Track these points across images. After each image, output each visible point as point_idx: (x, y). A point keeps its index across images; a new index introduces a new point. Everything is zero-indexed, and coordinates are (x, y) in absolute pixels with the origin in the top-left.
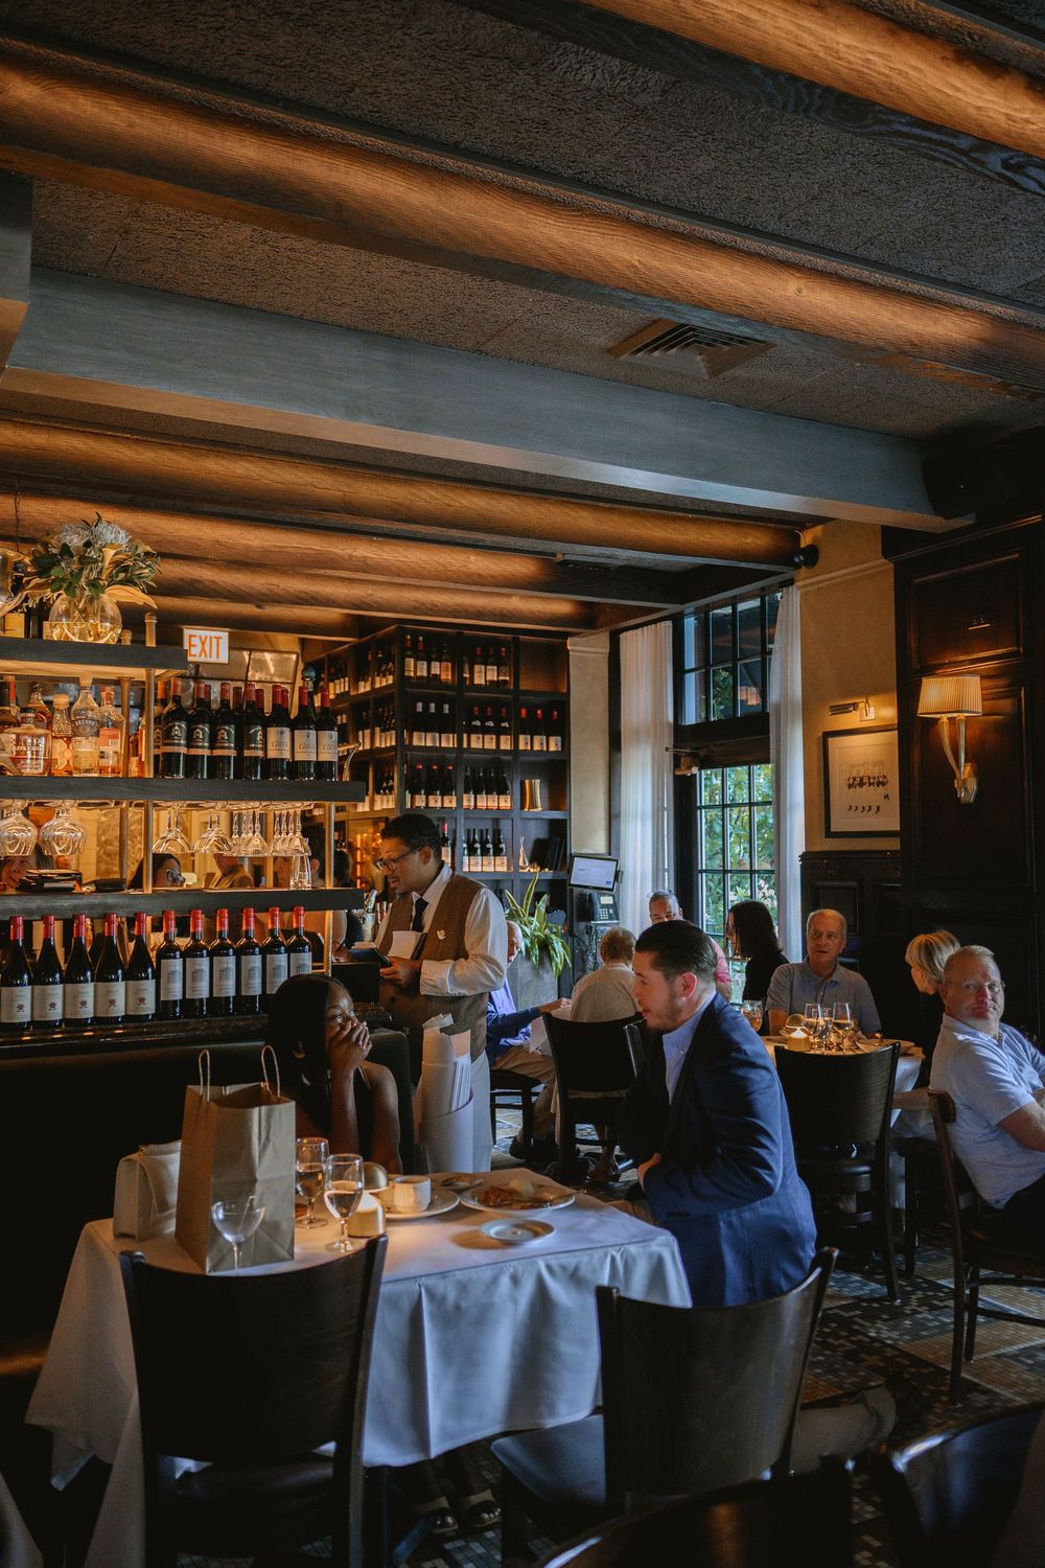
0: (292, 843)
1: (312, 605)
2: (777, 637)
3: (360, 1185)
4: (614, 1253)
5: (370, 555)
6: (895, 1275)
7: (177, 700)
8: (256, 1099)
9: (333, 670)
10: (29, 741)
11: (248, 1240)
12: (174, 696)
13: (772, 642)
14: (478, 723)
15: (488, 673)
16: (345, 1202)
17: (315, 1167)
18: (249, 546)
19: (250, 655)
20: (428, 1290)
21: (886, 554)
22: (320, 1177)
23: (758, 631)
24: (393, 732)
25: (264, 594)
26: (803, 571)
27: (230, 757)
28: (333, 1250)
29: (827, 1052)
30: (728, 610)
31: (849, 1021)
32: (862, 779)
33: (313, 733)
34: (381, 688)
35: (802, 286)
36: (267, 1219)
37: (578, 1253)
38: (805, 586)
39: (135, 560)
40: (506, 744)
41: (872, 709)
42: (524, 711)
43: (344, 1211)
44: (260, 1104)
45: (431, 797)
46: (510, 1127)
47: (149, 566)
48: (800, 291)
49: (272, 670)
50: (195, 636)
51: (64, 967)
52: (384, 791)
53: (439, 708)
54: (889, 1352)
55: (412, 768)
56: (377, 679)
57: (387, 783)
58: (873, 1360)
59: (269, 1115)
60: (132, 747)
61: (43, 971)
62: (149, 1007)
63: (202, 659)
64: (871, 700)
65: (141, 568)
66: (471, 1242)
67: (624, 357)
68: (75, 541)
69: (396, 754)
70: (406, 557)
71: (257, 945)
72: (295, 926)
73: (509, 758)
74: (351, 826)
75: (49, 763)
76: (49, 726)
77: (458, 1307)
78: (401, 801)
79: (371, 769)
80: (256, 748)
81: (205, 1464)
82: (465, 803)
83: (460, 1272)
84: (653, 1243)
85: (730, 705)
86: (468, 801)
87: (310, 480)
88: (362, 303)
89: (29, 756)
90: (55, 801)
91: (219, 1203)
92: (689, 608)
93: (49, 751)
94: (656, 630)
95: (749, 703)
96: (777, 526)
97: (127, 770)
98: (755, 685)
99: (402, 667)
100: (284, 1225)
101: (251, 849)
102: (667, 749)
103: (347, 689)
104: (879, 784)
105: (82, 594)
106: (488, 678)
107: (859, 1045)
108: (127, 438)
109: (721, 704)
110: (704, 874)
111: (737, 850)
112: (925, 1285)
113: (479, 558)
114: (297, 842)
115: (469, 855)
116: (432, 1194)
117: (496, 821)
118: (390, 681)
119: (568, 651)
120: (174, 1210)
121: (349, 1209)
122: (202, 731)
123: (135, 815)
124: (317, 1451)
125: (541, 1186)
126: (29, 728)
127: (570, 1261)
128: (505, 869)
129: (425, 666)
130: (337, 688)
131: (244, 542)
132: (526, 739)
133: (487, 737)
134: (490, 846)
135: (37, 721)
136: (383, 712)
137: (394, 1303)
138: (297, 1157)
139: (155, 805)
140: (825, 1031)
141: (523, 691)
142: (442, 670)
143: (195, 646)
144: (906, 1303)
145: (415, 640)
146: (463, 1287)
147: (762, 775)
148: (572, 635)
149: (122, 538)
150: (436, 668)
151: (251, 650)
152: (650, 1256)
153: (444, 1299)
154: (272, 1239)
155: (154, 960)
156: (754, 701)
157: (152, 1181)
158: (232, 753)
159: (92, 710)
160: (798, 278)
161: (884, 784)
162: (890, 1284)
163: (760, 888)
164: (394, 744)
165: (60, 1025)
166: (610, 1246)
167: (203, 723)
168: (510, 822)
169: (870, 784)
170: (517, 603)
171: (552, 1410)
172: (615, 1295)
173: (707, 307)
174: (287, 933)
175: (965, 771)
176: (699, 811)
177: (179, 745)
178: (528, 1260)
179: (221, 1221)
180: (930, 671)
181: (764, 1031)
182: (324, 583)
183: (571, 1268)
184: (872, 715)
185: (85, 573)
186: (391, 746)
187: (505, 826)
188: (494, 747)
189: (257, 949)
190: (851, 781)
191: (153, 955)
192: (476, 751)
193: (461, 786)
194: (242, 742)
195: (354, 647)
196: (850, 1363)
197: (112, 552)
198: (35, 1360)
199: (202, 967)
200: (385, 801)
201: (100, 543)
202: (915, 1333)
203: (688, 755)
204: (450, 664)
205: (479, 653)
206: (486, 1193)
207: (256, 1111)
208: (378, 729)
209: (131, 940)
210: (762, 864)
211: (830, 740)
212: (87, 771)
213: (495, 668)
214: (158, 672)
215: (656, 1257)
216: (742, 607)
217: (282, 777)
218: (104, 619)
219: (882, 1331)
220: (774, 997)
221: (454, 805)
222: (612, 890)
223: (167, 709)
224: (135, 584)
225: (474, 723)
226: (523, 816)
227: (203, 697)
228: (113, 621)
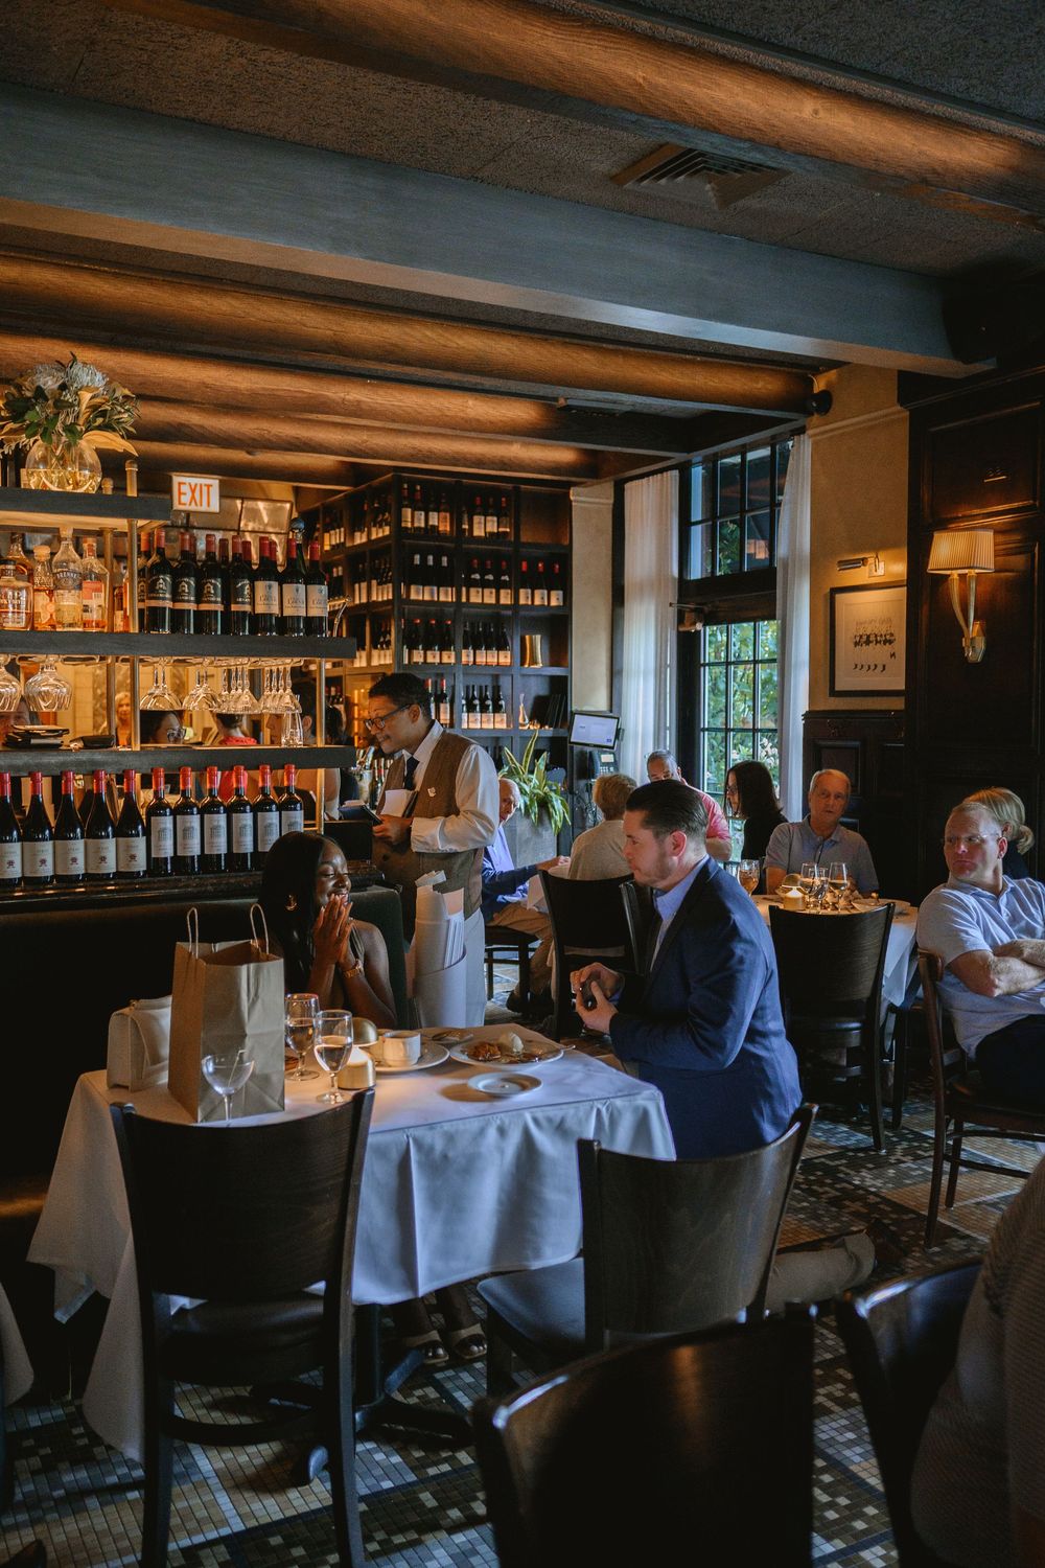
0: (281, 700)
1: (304, 451)
2: (787, 489)
3: (349, 1040)
4: (600, 1106)
5: (364, 399)
6: (881, 1126)
7: (161, 552)
8: (246, 956)
9: (328, 520)
10: (10, 593)
11: (238, 1092)
12: (158, 548)
13: (781, 493)
14: (477, 576)
15: (488, 525)
16: (335, 1055)
17: (306, 1022)
18: (236, 389)
19: (242, 503)
20: (416, 1141)
21: (902, 401)
22: (311, 1031)
23: (767, 482)
24: (390, 585)
25: (254, 439)
26: (815, 418)
27: (217, 612)
28: (323, 1101)
29: (822, 912)
30: (737, 459)
31: (845, 881)
32: (868, 637)
33: (302, 587)
34: (378, 540)
35: (819, 107)
36: (257, 1072)
37: (564, 1107)
38: (815, 435)
39: (113, 404)
40: (506, 598)
41: (882, 565)
42: (524, 564)
43: (334, 1064)
44: (248, 961)
45: (429, 653)
46: (508, 981)
47: (128, 411)
48: (816, 112)
49: (266, 520)
50: (184, 483)
51: (53, 825)
52: (382, 646)
53: (437, 561)
54: (872, 1199)
55: (409, 622)
56: (374, 530)
57: (385, 638)
58: (857, 1206)
59: (258, 972)
60: (116, 601)
61: (32, 828)
62: (140, 865)
63: (193, 508)
64: (882, 555)
65: (120, 412)
66: (460, 1095)
67: (629, 185)
68: (50, 383)
69: (393, 609)
70: (401, 401)
71: (248, 803)
72: (286, 784)
73: (509, 613)
74: (348, 682)
75: (32, 617)
76: (30, 577)
77: (445, 1157)
78: (398, 657)
79: (368, 623)
80: (243, 603)
81: (198, 1302)
82: (464, 659)
83: (449, 1124)
84: (639, 1097)
85: (737, 558)
86: (467, 656)
87: (298, 318)
88: (348, 124)
89: (11, 609)
90: (39, 656)
91: (209, 1057)
92: (697, 457)
93: (31, 604)
94: (662, 480)
95: (757, 557)
96: (790, 370)
97: (112, 625)
98: (763, 538)
99: (399, 518)
100: (275, 1078)
101: (240, 706)
102: (671, 605)
103: (342, 540)
104: (885, 642)
105: (59, 441)
106: (488, 530)
107: (855, 905)
108: (106, 272)
109: (727, 557)
110: (706, 733)
111: (741, 710)
112: (911, 1136)
113: (478, 403)
114: (287, 699)
115: (468, 711)
116: (422, 1048)
117: (496, 677)
118: (387, 532)
119: (571, 501)
120: (167, 1062)
121: (338, 1062)
122: (188, 584)
123: (123, 670)
124: (306, 1290)
125: (530, 1041)
126: (9, 581)
127: (556, 1114)
128: (504, 726)
129: (423, 517)
130: (332, 539)
131: (232, 384)
132: (527, 593)
133: (487, 591)
134: (489, 702)
135: (18, 573)
136: (380, 563)
137: (382, 1152)
138: (287, 1012)
139: (142, 661)
140: (821, 890)
141: (524, 543)
142: (440, 521)
143: (185, 494)
144: (891, 1152)
145: (412, 488)
146: (450, 1138)
147: (769, 631)
148: (575, 484)
149: (99, 380)
150: (434, 519)
151: (243, 499)
152: (636, 1109)
153: (431, 1149)
154: (262, 1091)
155: (144, 817)
156: (762, 555)
157: (144, 1035)
158: (219, 608)
159: (74, 562)
160: (815, 97)
161: (890, 642)
162: (876, 1135)
163: (763, 747)
164: (391, 597)
165: (51, 882)
166: (596, 1100)
167: (189, 576)
168: (510, 678)
169: (877, 642)
170: (517, 451)
171: (538, 1255)
172: (596, 1148)
173: (717, 131)
174: (279, 791)
175: (974, 629)
176: (702, 669)
177: (164, 599)
178: (514, 1113)
179: (211, 1074)
180: (943, 525)
181: (760, 890)
182: (316, 428)
183: (558, 1120)
184: (881, 571)
185: (62, 417)
186: (388, 600)
187: (505, 682)
188: (493, 601)
189: (248, 807)
190: (858, 639)
191: (143, 812)
192: (476, 605)
193: (459, 641)
194: (229, 595)
195: (348, 497)
196: (834, 1209)
197: (89, 395)
198: (35, 1203)
199: (193, 824)
200: (382, 657)
201: (75, 385)
202: (898, 1181)
203: (692, 610)
204: (448, 515)
205: (478, 502)
206: (476, 1048)
207: (244, 968)
208: (374, 582)
209: (120, 797)
210: (766, 722)
211: (837, 596)
212: (70, 625)
213: (495, 519)
214: (141, 523)
215: (641, 1111)
216: (751, 456)
217: (271, 632)
218: (83, 466)
219: (867, 1179)
220: (773, 854)
221: (453, 661)
222: (613, 748)
223: (150, 562)
224: (114, 430)
225: (473, 576)
226: (524, 672)
227: (187, 549)
228: (92, 469)
